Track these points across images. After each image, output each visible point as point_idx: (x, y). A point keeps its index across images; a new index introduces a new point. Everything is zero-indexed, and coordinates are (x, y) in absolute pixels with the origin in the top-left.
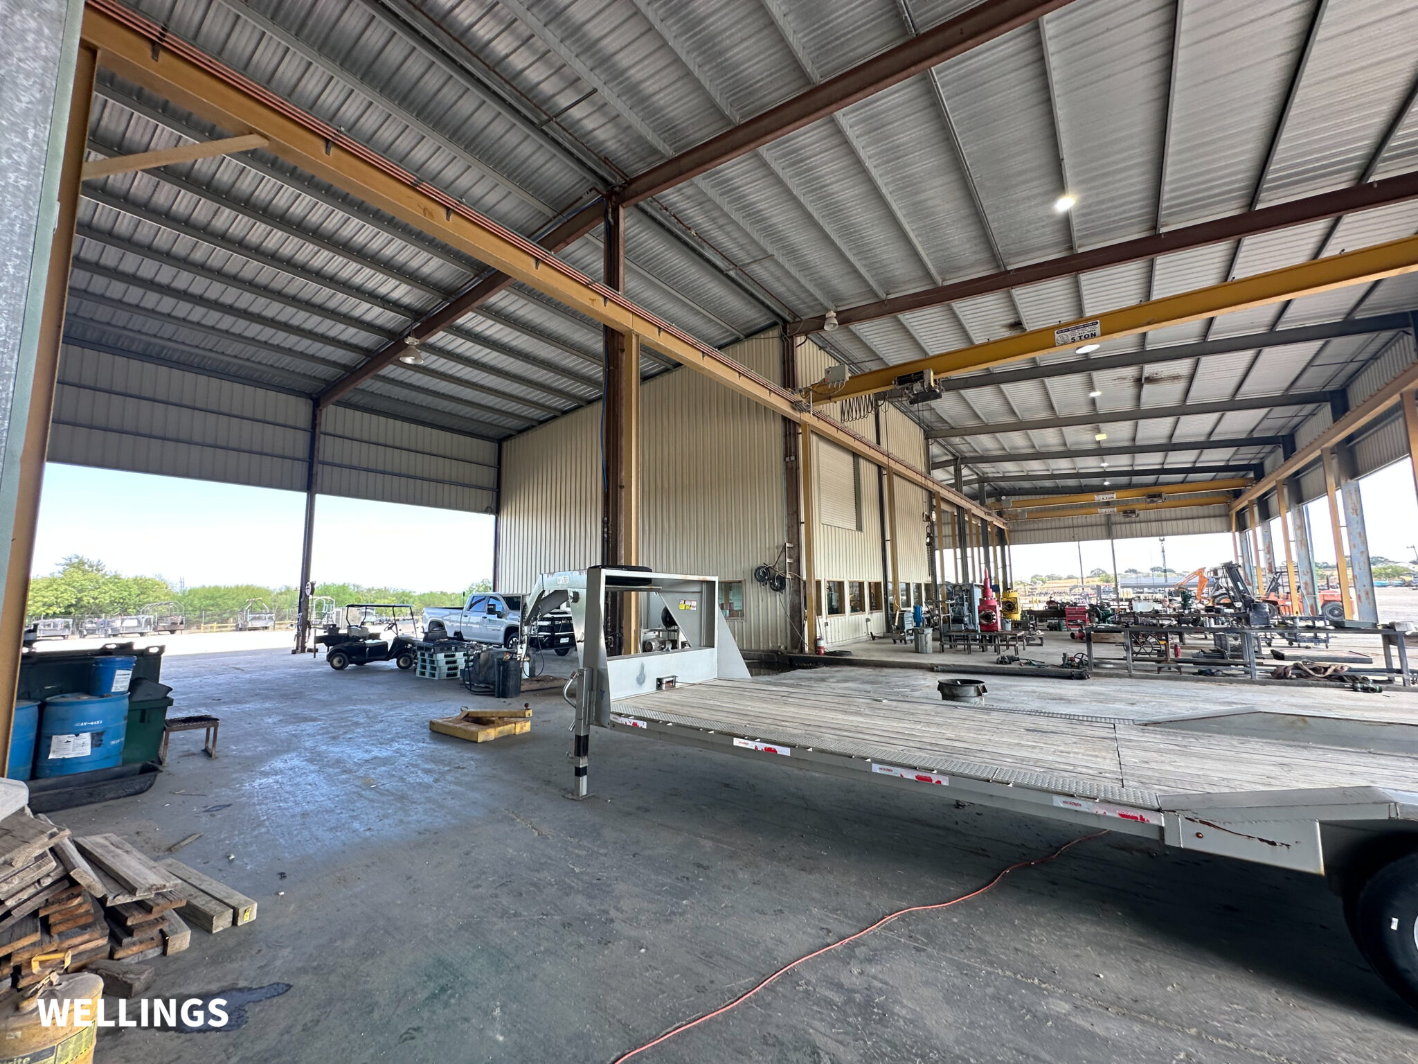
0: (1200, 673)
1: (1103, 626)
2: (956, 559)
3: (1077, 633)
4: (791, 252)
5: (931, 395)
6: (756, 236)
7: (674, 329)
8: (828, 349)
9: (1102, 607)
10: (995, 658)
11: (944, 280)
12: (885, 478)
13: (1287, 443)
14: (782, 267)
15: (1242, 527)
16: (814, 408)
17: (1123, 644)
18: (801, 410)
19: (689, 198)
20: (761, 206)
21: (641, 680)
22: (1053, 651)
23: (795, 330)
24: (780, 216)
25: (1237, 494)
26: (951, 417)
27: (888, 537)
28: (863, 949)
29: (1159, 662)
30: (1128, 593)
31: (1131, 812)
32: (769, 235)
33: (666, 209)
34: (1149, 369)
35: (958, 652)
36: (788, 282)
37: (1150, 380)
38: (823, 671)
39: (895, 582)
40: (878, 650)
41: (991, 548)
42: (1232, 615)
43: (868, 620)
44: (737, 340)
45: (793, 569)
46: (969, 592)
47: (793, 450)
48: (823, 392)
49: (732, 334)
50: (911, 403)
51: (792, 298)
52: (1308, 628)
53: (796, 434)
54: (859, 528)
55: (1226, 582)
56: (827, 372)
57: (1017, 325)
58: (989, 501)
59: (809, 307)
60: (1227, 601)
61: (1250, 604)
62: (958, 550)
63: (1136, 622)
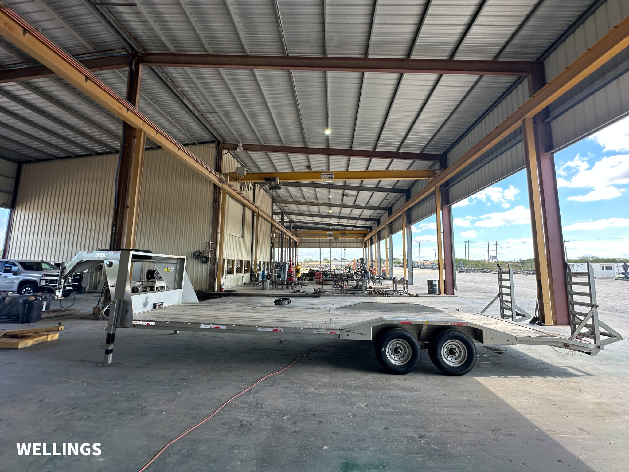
0: (352, 293)
1: (326, 279)
2: (279, 252)
3: (318, 281)
4: (226, 114)
5: (277, 187)
6: (211, 102)
7: (165, 133)
8: (237, 158)
9: (326, 272)
10: (292, 291)
11: (286, 144)
12: (255, 217)
13: (377, 221)
14: (221, 119)
15: (366, 247)
16: (229, 183)
17: (331, 285)
18: (223, 183)
19: (180, 73)
20: (215, 90)
21: (145, 305)
22: (311, 288)
23: (223, 147)
24: (224, 98)
25: (365, 236)
26: (282, 196)
27: (254, 242)
28: (254, 390)
29: (341, 290)
30: (334, 267)
31: (333, 332)
32: (217, 104)
33: (166, 74)
34: (346, 192)
35: (278, 289)
36: (223, 126)
37: (346, 195)
38: (224, 299)
39: (256, 261)
40: (247, 289)
41: (292, 248)
42: (361, 275)
43: (243, 277)
44: (194, 144)
45: (212, 253)
46: (284, 265)
47: (217, 200)
48: (234, 177)
49: (192, 140)
50: (270, 189)
51: (223, 133)
52: (378, 279)
53: (220, 193)
54: (243, 237)
55: (360, 264)
56: (237, 169)
57: (309, 167)
58: (293, 230)
59: (231, 139)
60: (360, 270)
61: (366, 272)
62: (280, 248)
63: (336, 277)
